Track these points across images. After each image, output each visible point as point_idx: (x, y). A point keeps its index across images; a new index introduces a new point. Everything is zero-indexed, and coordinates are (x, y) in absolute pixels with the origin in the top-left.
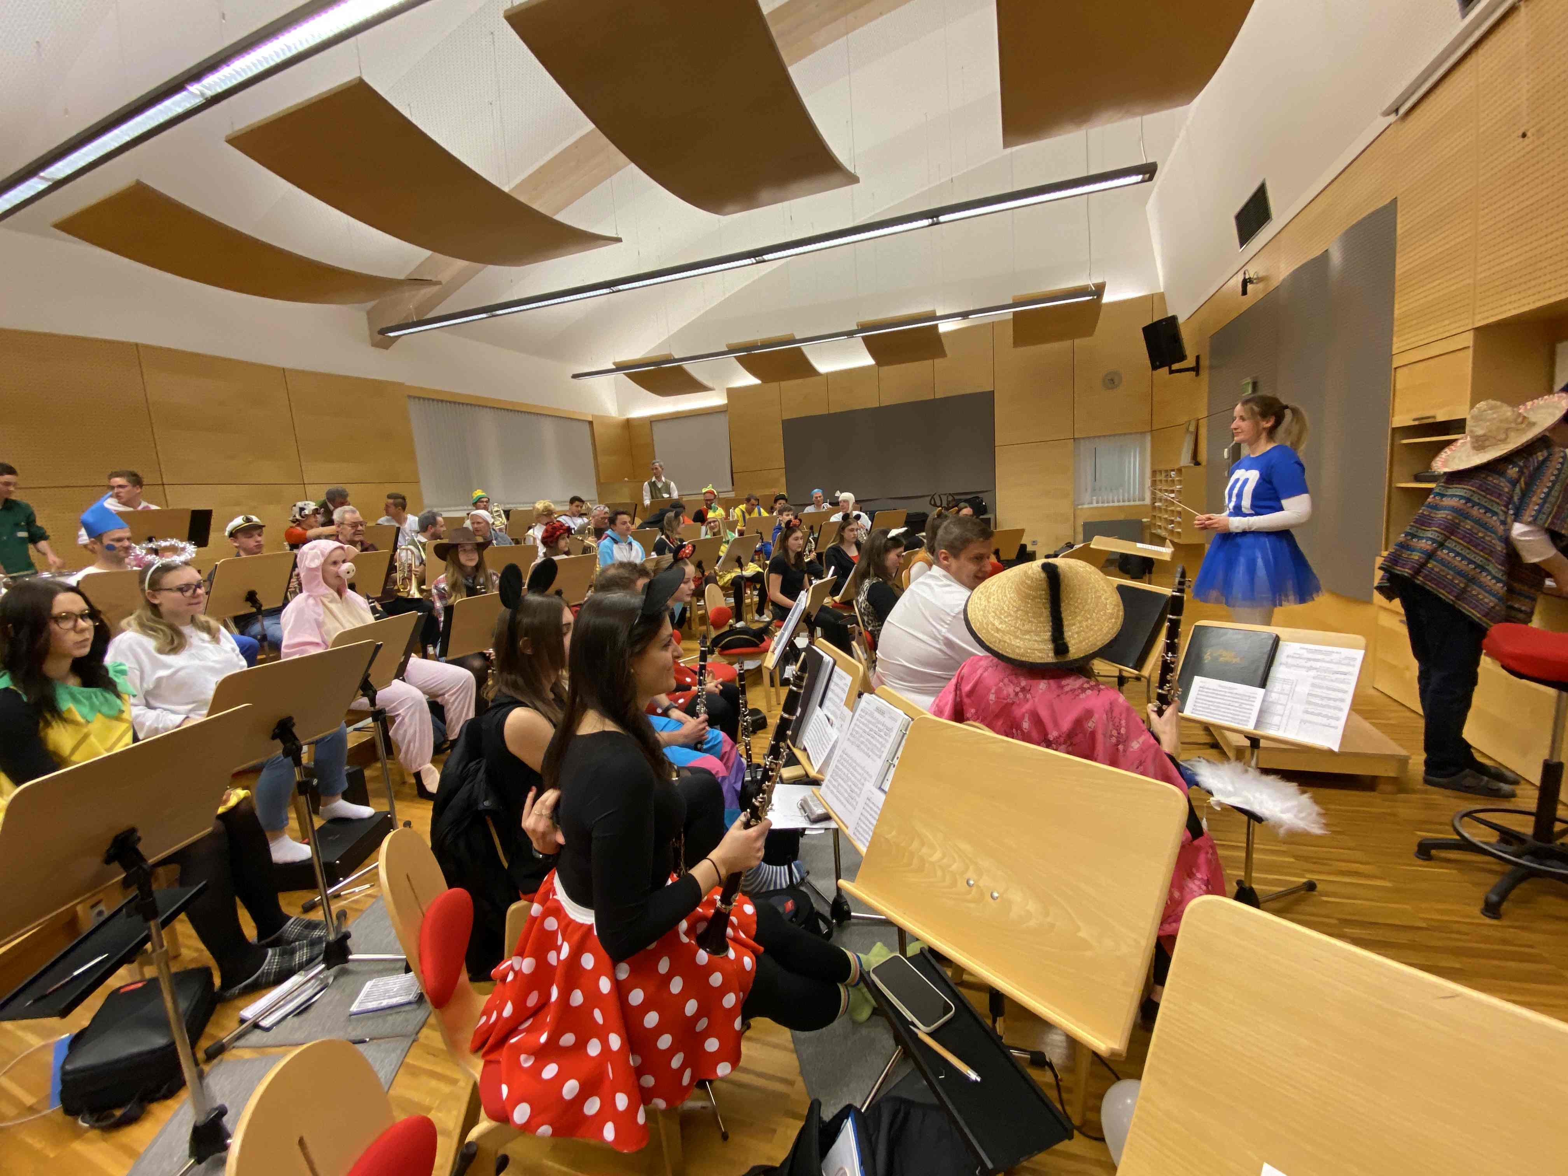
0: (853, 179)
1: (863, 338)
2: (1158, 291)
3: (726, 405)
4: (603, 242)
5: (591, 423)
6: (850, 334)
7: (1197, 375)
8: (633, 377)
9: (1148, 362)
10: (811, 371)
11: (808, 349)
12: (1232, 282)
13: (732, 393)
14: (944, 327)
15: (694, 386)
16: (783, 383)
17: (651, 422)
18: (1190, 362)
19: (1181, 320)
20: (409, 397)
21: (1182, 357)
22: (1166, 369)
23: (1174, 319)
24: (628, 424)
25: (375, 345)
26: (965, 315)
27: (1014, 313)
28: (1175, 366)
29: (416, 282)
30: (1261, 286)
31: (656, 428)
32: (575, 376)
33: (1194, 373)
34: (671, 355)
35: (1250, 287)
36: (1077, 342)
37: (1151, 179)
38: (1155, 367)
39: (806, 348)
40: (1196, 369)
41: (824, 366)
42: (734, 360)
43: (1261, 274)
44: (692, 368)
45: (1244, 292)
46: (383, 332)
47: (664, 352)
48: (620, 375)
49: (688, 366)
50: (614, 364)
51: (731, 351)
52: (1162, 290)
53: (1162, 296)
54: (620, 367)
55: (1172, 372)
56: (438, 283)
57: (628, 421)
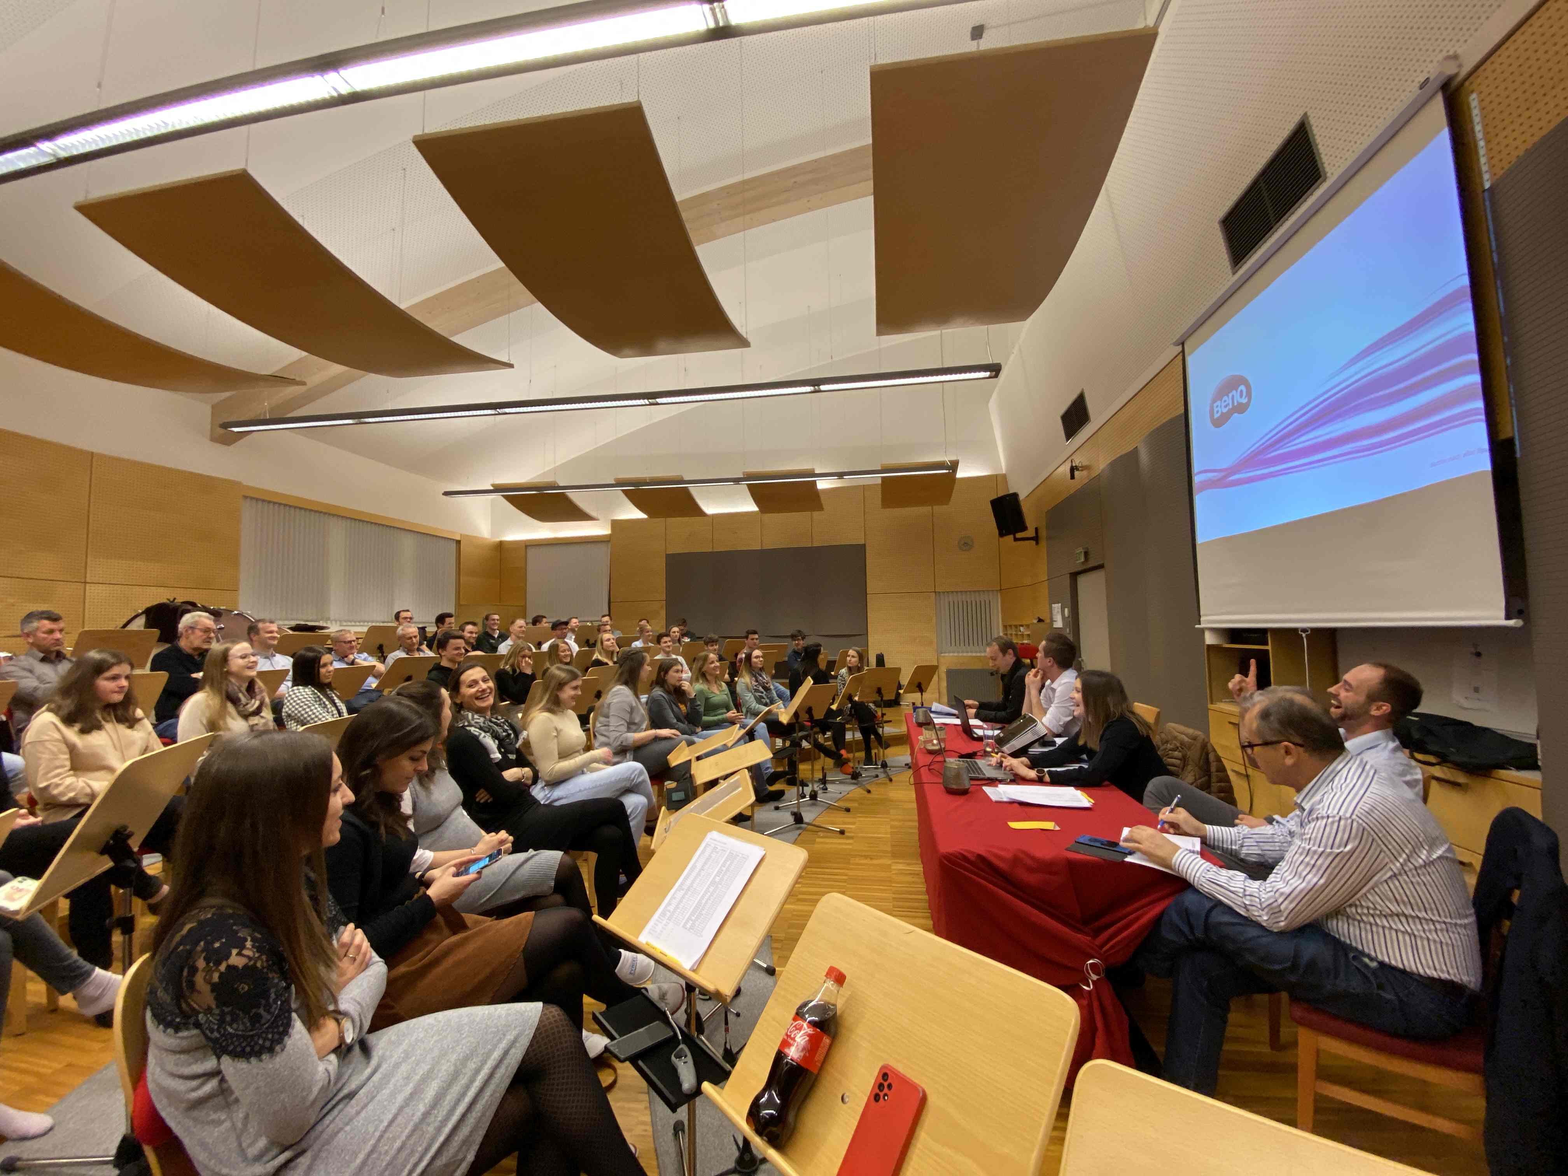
0: (744, 343)
1: (748, 485)
2: (1000, 473)
3: (610, 535)
4: (493, 365)
5: (458, 542)
6: (737, 481)
7: (1037, 543)
8: (511, 500)
9: (996, 531)
10: (697, 511)
11: (695, 490)
12: (1061, 469)
13: (615, 524)
14: (822, 484)
15: (576, 514)
16: (669, 520)
17: (526, 546)
18: (1030, 533)
19: (1022, 497)
20: (246, 497)
21: (1024, 528)
22: (1011, 537)
23: (1015, 495)
24: (501, 547)
25: (214, 439)
26: (840, 475)
27: (882, 478)
28: (1019, 535)
29: (278, 380)
30: (1085, 473)
31: (531, 552)
32: (446, 494)
33: (1034, 542)
34: (555, 482)
35: (1076, 473)
36: (936, 508)
37: (996, 376)
38: (1001, 535)
39: (694, 489)
40: (1036, 539)
41: (710, 508)
42: (621, 493)
43: (1084, 464)
44: (577, 497)
45: (1073, 477)
46: (226, 426)
47: (549, 479)
48: (497, 497)
49: (572, 495)
50: (493, 485)
51: (619, 483)
52: (1004, 472)
53: (1004, 476)
54: (498, 489)
55: (1016, 539)
56: (303, 383)
57: (501, 543)
